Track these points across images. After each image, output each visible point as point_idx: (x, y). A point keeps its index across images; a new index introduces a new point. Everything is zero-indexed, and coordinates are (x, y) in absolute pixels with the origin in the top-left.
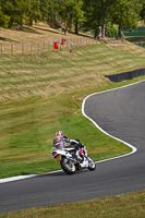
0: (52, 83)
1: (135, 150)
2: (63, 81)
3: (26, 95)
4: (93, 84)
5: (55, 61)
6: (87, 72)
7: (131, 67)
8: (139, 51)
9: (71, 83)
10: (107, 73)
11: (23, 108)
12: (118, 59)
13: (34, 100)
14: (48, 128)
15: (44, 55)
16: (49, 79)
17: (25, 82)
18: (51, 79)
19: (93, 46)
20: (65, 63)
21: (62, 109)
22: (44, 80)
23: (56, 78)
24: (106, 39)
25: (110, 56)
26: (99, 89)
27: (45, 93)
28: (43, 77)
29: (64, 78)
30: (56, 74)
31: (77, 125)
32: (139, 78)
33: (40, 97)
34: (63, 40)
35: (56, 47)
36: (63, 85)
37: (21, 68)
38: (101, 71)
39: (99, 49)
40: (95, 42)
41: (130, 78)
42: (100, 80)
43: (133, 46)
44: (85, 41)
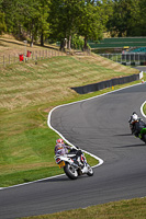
0: (18, 95)
1: (101, 162)
2: (29, 93)
5: (20, 74)
6: (53, 84)
7: (98, 79)
8: (106, 62)
9: (36, 95)
10: (73, 85)
12: (84, 71)
14: (14, 140)
15: (9, 68)
16: (14, 92)
18: (16, 91)
19: (59, 58)
20: (30, 75)
21: (28, 121)
22: (9, 92)
23: (20, 91)
24: (72, 50)
25: (76, 68)
26: (65, 101)
27: (10, 106)
28: (8, 89)
29: (29, 90)
30: (21, 87)
31: (43, 137)
32: (105, 89)
33: (6, 110)
34: (29, 52)
35: (21, 59)
36: (29, 97)
38: (67, 83)
39: (65, 61)
40: (61, 54)
41: (97, 90)
42: (66, 92)
43: (99, 58)
44: (50, 53)
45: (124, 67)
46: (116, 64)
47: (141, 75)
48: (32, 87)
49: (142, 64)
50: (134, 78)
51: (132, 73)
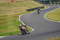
0: (11, 11)
1: (33, 30)
2: (14, 11)
3: (4, 14)
4: (22, 12)
5: (12, 5)
6: (21, 8)
7: (33, 7)
8: (36, 3)
9: (16, 11)
10: (26, 9)
11: (3, 18)
12: (29, 5)
13: (6, 16)
14: (10, 24)
15: (9, 4)
17: (3, 11)
20: (15, 6)
21: (13, 18)
22: (9, 10)
23: (12, 10)
25: (27, 4)
26: (24, 13)
27: (9, 14)
28: (8, 10)
29: (14, 10)
30: (12, 9)
31: (18, 23)
32: (35, 10)
33: (8, 15)
35: (12, 1)
36: (14, 12)
37: (2, 7)
39: (24, 2)
41: (33, 10)
42: (24, 11)
43: (34, 2)
45: (40, 4)
46: (38, 3)
47: (45, 7)
48: (15, 9)
49: (45, 4)
50: (43, 7)
51: (43, 6)
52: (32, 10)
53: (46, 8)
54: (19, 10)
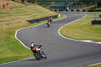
0: (2, 23)
2: (7, 22)
4: (21, 24)
5: (3, 13)
6: (18, 19)
7: (39, 17)
8: (43, 9)
9: (10, 24)
10: (28, 19)
12: (33, 13)
19: (21, 7)
20: (8, 14)
21: (6, 35)
23: (3, 21)
24: (28, 3)
25: (29, 11)
26: (24, 26)
29: (7, 21)
30: (3, 19)
32: (42, 22)
34: (8, 4)
36: (7, 24)
38: (25, 18)
39: (24, 8)
40: (22, 5)
42: (24, 23)
43: (40, 7)
44: (18, 4)
45: (51, 12)
46: (48, 10)
47: (59, 16)
48: (8, 19)
49: (60, 11)
50: (56, 17)
51: (55, 15)
52: (38, 21)
53: (61, 17)
54: (15, 21)
